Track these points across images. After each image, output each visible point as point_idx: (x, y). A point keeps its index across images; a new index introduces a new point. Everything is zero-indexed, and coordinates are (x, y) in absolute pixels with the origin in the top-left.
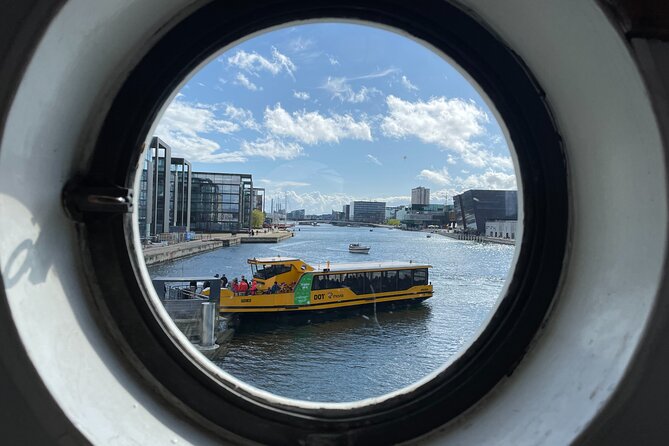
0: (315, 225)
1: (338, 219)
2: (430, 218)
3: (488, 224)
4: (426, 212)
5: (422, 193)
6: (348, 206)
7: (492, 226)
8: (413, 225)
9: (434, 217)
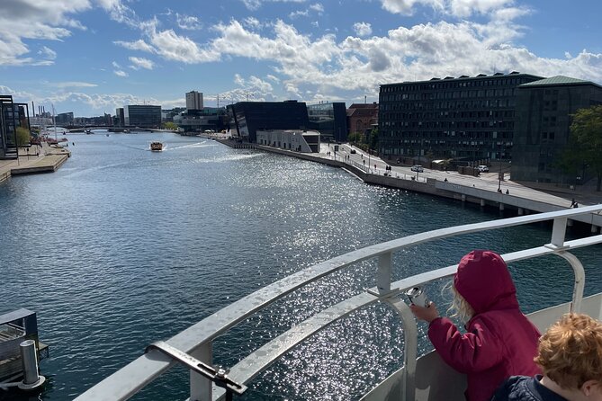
0: (88, 133)
1: (113, 124)
2: (206, 123)
3: (258, 133)
4: (201, 117)
5: (195, 97)
6: (122, 110)
7: (262, 135)
8: (190, 130)
9: (209, 122)
